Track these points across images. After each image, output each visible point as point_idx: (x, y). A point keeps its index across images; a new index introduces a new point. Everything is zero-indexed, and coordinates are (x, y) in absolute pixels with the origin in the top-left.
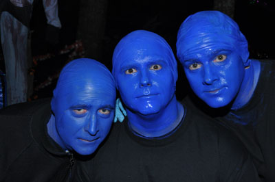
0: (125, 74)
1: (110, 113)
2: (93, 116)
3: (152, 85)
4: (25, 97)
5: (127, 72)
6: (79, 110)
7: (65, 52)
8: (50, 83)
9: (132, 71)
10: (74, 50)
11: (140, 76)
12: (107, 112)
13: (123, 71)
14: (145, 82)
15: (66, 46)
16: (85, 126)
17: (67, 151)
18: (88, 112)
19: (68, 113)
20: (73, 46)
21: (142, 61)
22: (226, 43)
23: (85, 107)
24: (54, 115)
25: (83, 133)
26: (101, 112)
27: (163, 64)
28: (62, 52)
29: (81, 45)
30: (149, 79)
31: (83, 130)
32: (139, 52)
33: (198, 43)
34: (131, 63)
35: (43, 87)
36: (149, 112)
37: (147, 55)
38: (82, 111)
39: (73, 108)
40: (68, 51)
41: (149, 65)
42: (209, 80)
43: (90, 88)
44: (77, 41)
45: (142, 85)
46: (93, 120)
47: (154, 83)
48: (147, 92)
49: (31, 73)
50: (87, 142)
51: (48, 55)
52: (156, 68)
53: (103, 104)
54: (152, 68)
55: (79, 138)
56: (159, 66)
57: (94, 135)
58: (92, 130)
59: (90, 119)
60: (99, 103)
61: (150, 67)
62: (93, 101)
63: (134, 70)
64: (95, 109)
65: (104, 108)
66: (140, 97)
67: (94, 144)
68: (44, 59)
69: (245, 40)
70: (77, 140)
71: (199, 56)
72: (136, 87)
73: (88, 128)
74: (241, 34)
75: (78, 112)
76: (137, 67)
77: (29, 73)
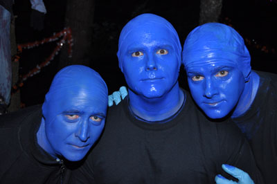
0: (132, 57)
1: (101, 121)
2: (85, 122)
3: (157, 70)
4: (10, 84)
5: (134, 55)
6: (72, 115)
7: (54, 40)
8: (38, 72)
9: (139, 54)
10: (62, 37)
11: (146, 60)
12: (98, 120)
13: (129, 53)
14: (151, 66)
15: (54, 34)
16: (76, 131)
17: (58, 160)
18: (80, 118)
19: (60, 118)
20: (61, 34)
21: (149, 45)
22: (230, 60)
23: (77, 113)
24: (45, 119)
25: (73, 139)
26: (93, 119)
27: (170, 49)
28: (51, 40)
29: (69, 32)
30: (155, 63)
31: (73, 136)
32: (147, 36)
33: (203, 57)
34: (138, 46)
35: (32, 75)
36: (154, 95)
37: (155, 40)
38: (74, 117)
39: (65, 113)
40: (57, 39)
41: (156, 49)
42: (209, 94)
43: (83, 94)
44: (65, 29)
45: (147, 68)
46: (85, 126)
47: (160, 67)
48: (153, 76)
49: (16, 60)
50: (77, 148)
51: (36, 42)
52: (162, 52)
53: (96, 112)
54: (159, 52)
55: (69, 144)
56: (165, 51)
57: (85, 141)
58: (83, 136)
59: (82, 125)
60: (91, 110)
61: (156, 52)
62: (86, 107)
63: (141, 54)
64: (87, 116)
65: (95, 115)
66: (145, 80)
67: (84, 150)
68: (32, 47)
69: (249, 55)
70: (67, 146)
71: (202, 69)
72: (141, 71)
73: (78, 134)
74: (246, 49)
75: (70, 118)
76: (144, 50)
77: (13, 60)
